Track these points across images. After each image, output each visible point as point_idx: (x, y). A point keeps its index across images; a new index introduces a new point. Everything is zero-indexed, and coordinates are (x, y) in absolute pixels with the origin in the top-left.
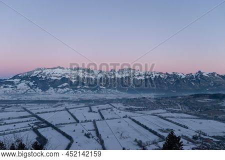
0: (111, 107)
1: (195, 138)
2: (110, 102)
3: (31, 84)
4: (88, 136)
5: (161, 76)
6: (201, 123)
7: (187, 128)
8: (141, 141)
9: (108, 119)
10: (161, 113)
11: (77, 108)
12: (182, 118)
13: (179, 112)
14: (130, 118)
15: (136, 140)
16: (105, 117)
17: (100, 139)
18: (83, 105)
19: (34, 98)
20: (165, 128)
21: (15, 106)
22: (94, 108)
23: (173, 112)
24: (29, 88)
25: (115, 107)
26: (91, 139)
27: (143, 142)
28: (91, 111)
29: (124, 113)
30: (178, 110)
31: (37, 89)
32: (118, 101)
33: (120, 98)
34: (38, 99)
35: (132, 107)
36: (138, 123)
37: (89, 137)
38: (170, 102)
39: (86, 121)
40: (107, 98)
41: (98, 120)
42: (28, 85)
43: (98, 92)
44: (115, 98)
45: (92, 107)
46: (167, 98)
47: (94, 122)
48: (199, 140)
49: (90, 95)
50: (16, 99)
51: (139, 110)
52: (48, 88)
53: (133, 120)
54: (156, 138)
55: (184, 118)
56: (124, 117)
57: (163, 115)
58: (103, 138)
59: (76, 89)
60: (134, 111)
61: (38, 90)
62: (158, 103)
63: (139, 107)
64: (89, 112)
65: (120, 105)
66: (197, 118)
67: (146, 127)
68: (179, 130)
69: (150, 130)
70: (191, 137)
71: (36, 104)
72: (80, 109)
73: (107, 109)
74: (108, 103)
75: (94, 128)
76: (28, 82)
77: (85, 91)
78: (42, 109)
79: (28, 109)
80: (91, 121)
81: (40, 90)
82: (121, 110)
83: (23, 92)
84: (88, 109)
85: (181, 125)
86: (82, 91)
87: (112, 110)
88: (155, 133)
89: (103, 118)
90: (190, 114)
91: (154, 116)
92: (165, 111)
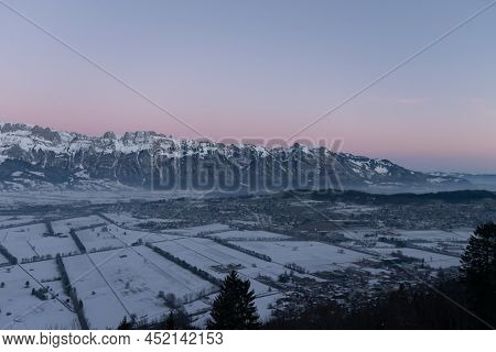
0: (102, 221)
1: (283, 279)
2: (100, 209)
4: (40, 294)
6: (295, 249)
7: (270, 260)
8: (172, 296)
9: (94, 251)
10: (218, 232)
11: (11, 226)
12: (259, 240)
13: (255, 228)
14: (148, 245)
15: (161, 295)
16: (88, 246)
17: (74, 299)
18: (29, 218)
20: (225, 263)
22: (59, 227)
23: (242, 228)
25: (112, 222)
26: (50, 301)
27: (177, 297)
28: (50, 233)
30: (253, 223)
32: (121, 206)
33: (127, 200)
35: (155, 220)
36: (167, 256)
37: (43, 298)
38: (237, 209)
39: (35, 259)
40: (93, 201)
41: (70, 255)
43: (69, 187)
44: (113, 201)
45: (52, 223)
46: (231, 199)
47: (59, 259)
48: (290, 284)
49: (49, 194)
51: (171, 226)
53: (157, 250)
54: (206, 285)
55: (265, 239)
56: (134, 245)
57: (223, 236)
58: (80, 296)
59: (10, 179)
60: (159, 228)
62: (212, 211)
63: (171, 221)
64: (45, 235)
65: (125, 217)
66: (288, 240)
67: (184, 265)
68: (254, 266)
69: (194, 271)
70: (275, 278)
72: (19, 228)
73: (92, 227)
74: (95, 212)
75: (57, 275)
77: (34, 185)
80: (49, 257)
82: (127, 228)
84: (42, 228)
85: (257, 256)
86: (26, 185)
87: (105, 230)
88: (204, 276)
89: (82, 249)
90: (275, 231)
91: (203, 237)
92: (226, 227)
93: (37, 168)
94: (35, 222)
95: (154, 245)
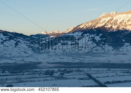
3: (98, 38)
19: (103, 59)
21: (76, 71)
24: (95, 45)
31: (106, 46)
34: (108, 62)
42: (94, 40)
50: (78, 61)
52: (122, 45)
61: (108, 48)
71: (105, 69)
76: (93, 36)
78: (113, 76)
79: (94, 76)
81: (111, 48)
83: (86, 51)
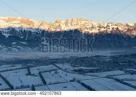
0: (55, 68)
2: (54, 62)
5: (120, 29)
9: (50, 84)
10: (118, 75)
11: (11, 70)
14: (78, 82)
16: (48, 81)
18: (20, 66)
22: (34, 70)
23: (133, 73)
25: (60, 69)
28: (29, 74)
29: (71, 76)
32: (64, 60)
33: (68, 57)
35: (82, 68)
38: (130, 61)
40: (51, 57)
41: (38, 85)
43: (39, 50)
44: (61, 57)
45: (30, 68)
46: (126, 56)
47: (33, 88)
49: (30, 54)
51: (91, 71)
56: (71, 81)
57: (121, 77)
59: (11, 46)
60: (85, 72)
62: (115, 63)
63: (91, 68)
64: (27, 75)
65: (67, 66)
72: (15, 71)
73: (50, 71)
74: (51, 63)
77: (22, 49)
80: (28, 87)
82: (67, 72)
84: (25, 71)
86: (19, 49)
87: (56, 73)
89: (45, 83)
91: (109, 78)
92: (123, 72)
93: (23, 40)
94: (22, 68)
95: (81, 81)
